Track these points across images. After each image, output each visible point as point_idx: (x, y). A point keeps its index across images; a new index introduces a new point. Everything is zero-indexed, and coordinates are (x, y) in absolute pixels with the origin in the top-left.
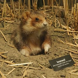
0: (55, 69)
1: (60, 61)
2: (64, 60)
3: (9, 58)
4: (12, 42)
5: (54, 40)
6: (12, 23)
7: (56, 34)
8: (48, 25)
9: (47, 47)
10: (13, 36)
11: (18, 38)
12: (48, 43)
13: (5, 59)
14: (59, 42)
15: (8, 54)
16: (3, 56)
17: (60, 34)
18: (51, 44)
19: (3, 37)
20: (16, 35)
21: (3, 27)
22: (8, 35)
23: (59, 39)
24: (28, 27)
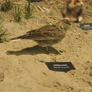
0: (83, 29)
1: (86, 26)
2: (89, 25)
3: (57, 19)
4: (61, 13)
5: (86, 17)
6: (63, 4)
7: (87, 13)
8: (83, 5)
9: (80, 19)
10: (62, 10)
11: (65, 11)
12: (82, 17)
13: (55, 19)
14: (88, 18)
15: (57, 18)
16: (54, 18)
17: (90, 14)
18: (83, 18)
19: (56, 10)
20: (64, 9)
21: (58, 4)
22: (59, 9)
23: (89, 16)
24: (72, 5)
